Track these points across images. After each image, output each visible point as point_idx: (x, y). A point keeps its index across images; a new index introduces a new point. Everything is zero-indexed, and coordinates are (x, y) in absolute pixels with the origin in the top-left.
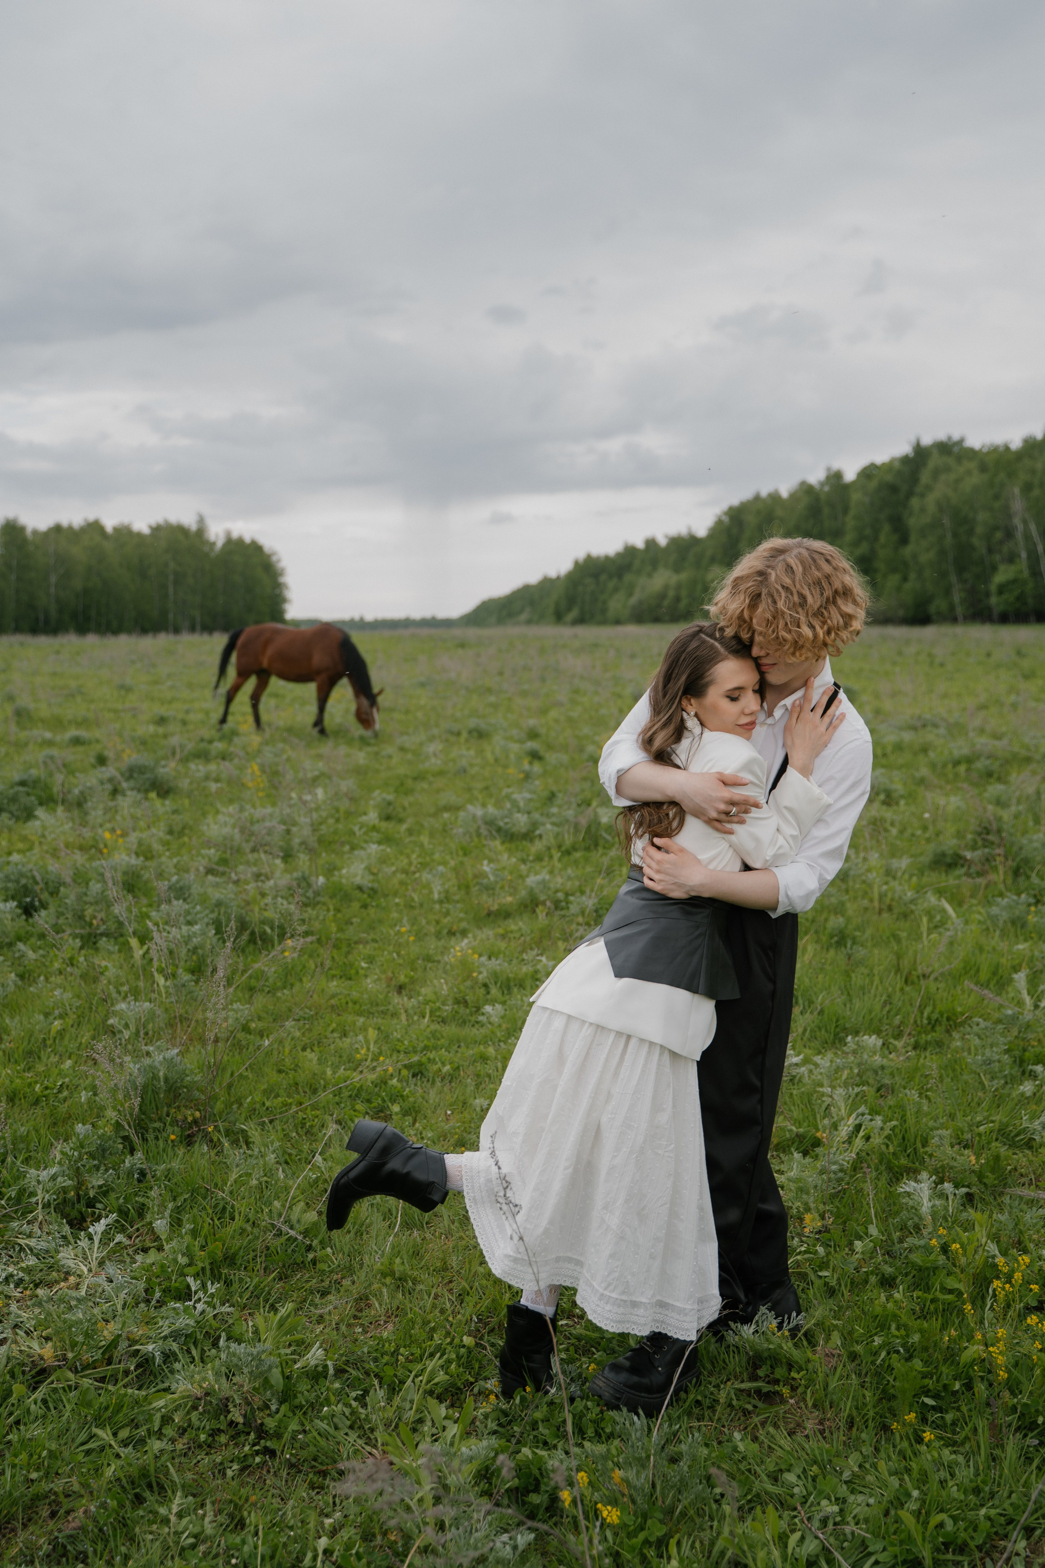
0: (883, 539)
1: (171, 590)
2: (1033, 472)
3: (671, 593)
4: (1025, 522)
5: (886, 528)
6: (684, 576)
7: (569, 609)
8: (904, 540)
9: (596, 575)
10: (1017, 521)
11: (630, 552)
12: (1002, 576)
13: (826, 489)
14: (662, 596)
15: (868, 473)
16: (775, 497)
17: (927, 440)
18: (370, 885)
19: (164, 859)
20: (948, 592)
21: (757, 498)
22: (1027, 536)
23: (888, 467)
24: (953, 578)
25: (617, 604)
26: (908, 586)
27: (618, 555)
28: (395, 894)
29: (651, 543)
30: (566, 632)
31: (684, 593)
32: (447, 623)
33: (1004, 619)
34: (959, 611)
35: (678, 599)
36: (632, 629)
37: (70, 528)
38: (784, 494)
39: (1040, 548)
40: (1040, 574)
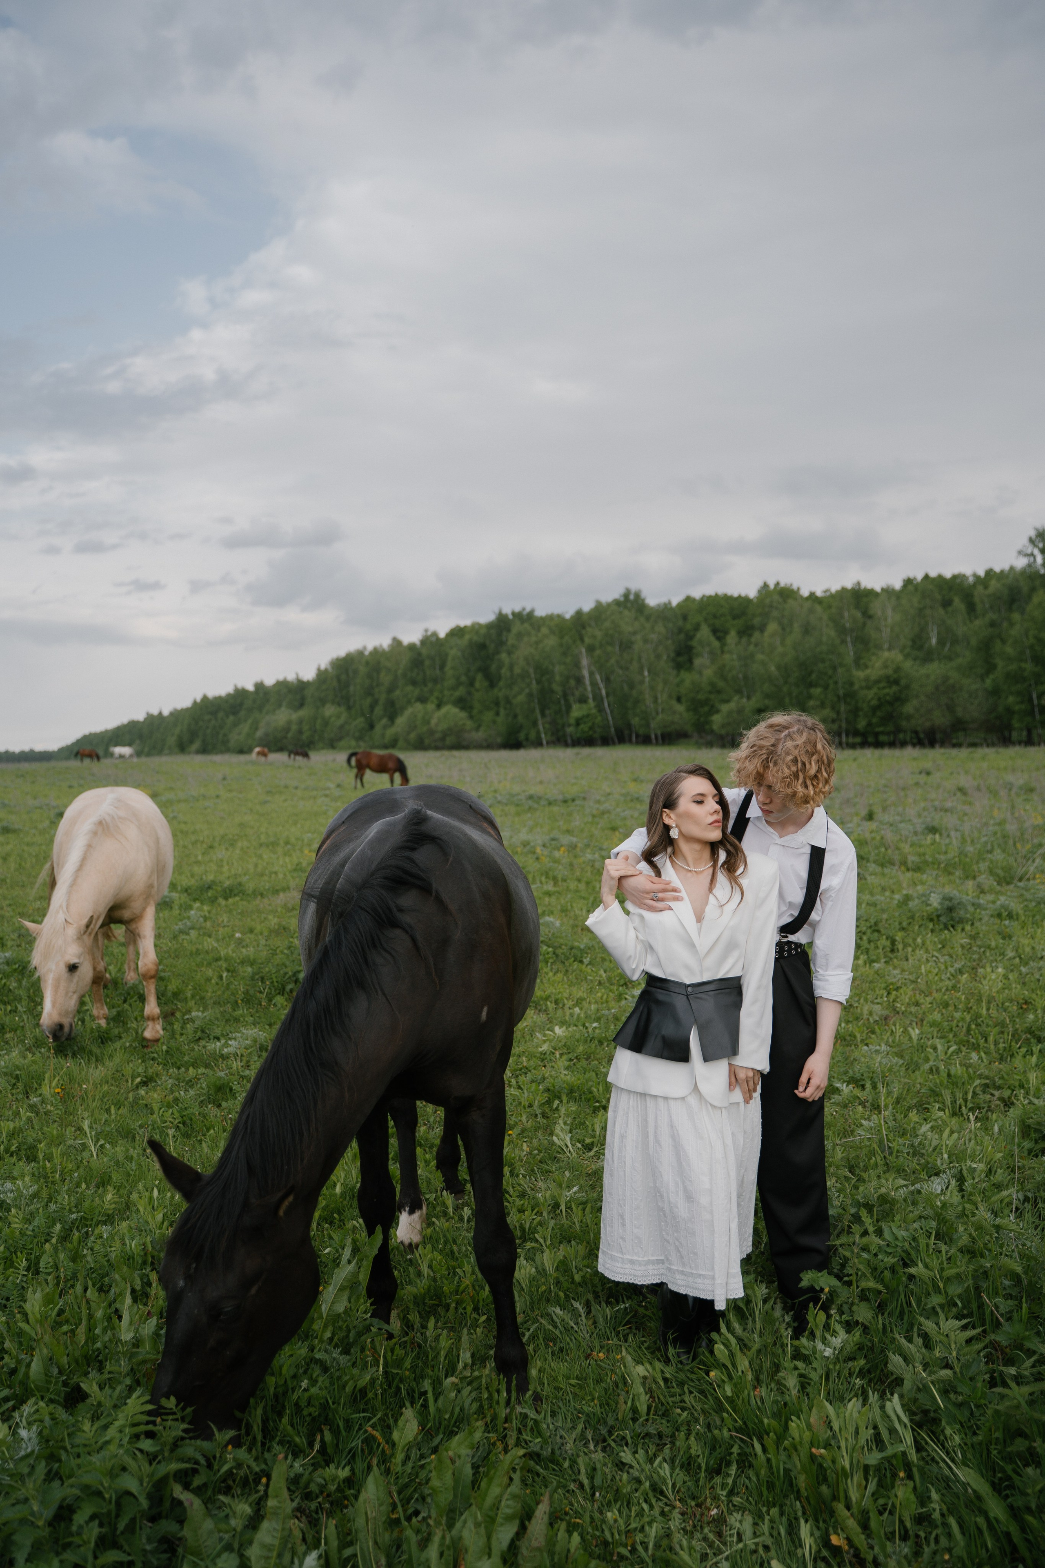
0: (477, 685)
2: (594, 637)
3: (294, 727)
4: (591, 674)
5: (479, 676)
6: (302, 713)
7: (191, 742)
9: (214, 713)
10: (586, 673)
11: (241, 694)
12: (577, 711)
13: (426, 645)
14: (287, 729)
16: (377, 651)
17: (507, 610)
20: (535, 723)
21: (362, 651)
22: (594, 684)
23: (475, 628)
24: (538, 714)
25: (236, 737)
26: (500, 719)
27: (229, 695)
29: (259, 686)
31: (305, 728)
33: (578, 743)
34: (544, 738)
35: (300, 732)
39: (604, 692)
40: (604, 710)
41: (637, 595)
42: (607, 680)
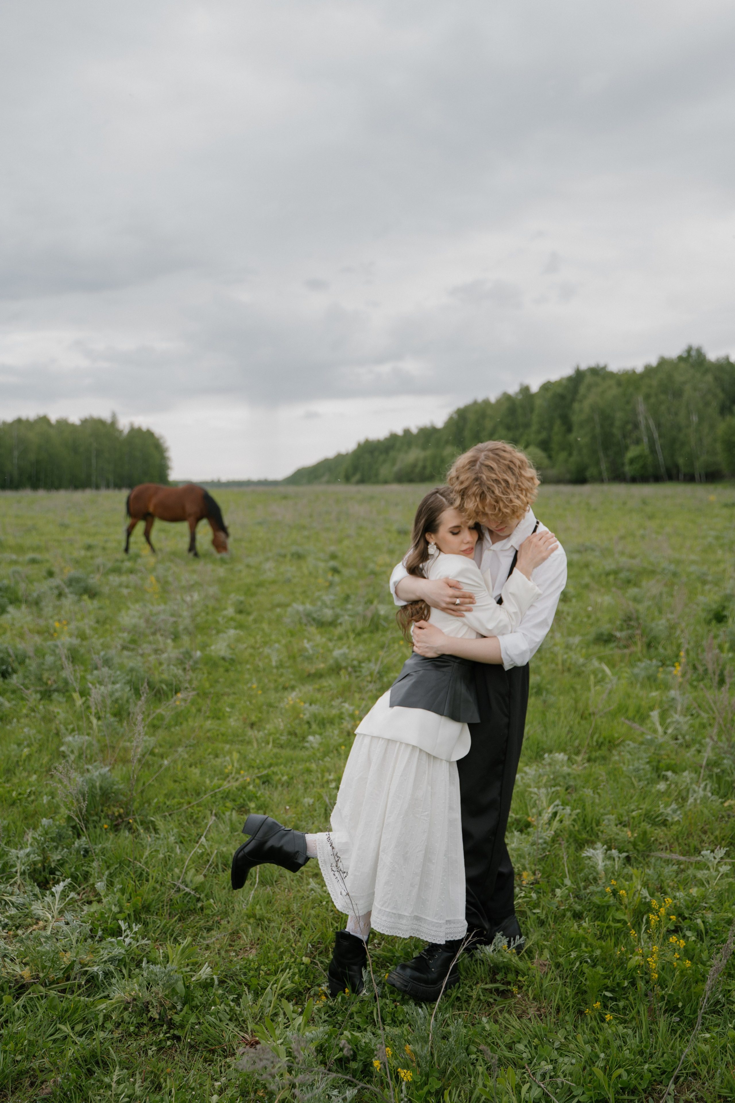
0: (556, 429)
1: (94, 461)
2: (651, 387)
3: (420, 464)
4: (646, 419)
5: (558, 423)
7: (354, 474)
8: (569, 430)
9: (372, 453)
10: (641, 419)
11: (393, 437)
12: (632, 452)
13: (520, 397)
14: (414, 465)
15: (546, 387)
16: (486, 402)
17: (584, 366)
18: (231, 656)
19: (94, 640)
20: (598, 463)
21: (475, 403)
22: (648, 428)
23: (558, 383)
24: (601, 454)
25: (385, 471)
26: (572, 459)
27: (386, 439)
28: (247, 662)
29: (407, 432)
30: (352, 489)
31: (428, 464)
32: (275, 483)
33: (634, 480)
34: (605, 475)
35: (424, 468)
36: (395, 487)
37: (27, 421)
38: (493, 399)
39: (656, 435)
40: (656, 452)
41: (699, 352)
42: (658, 425)
